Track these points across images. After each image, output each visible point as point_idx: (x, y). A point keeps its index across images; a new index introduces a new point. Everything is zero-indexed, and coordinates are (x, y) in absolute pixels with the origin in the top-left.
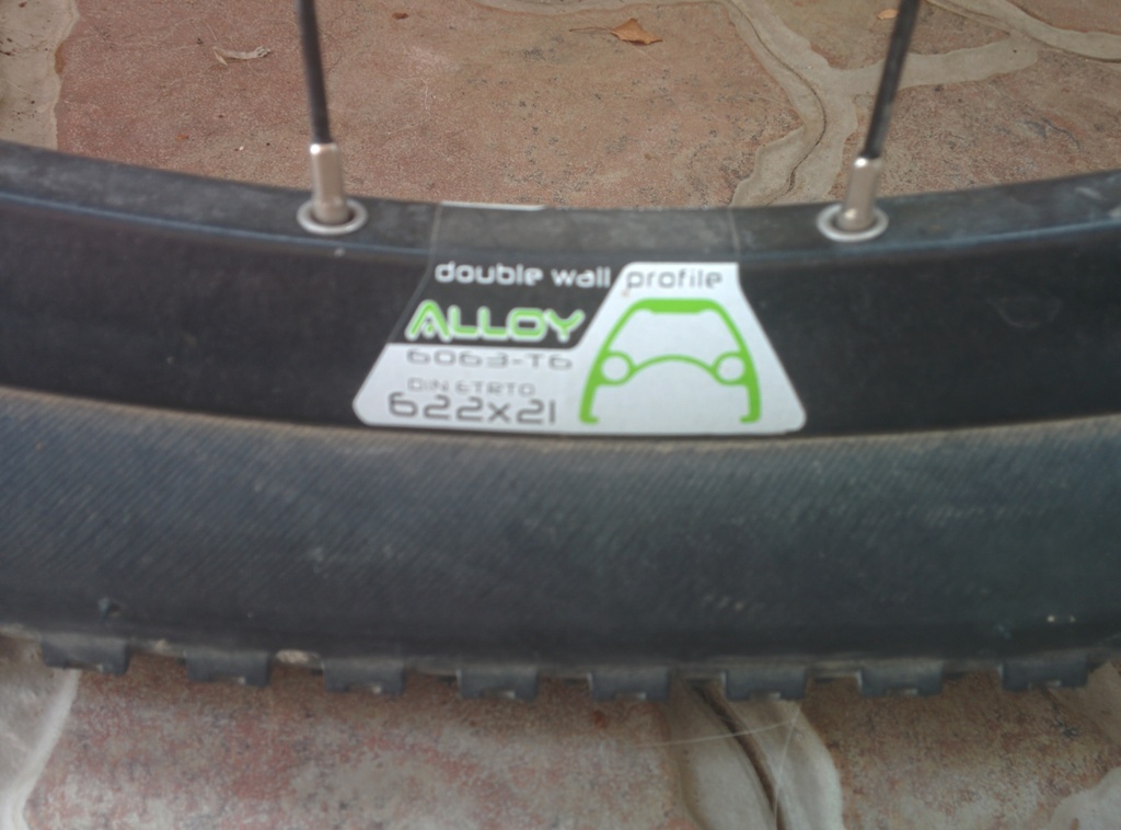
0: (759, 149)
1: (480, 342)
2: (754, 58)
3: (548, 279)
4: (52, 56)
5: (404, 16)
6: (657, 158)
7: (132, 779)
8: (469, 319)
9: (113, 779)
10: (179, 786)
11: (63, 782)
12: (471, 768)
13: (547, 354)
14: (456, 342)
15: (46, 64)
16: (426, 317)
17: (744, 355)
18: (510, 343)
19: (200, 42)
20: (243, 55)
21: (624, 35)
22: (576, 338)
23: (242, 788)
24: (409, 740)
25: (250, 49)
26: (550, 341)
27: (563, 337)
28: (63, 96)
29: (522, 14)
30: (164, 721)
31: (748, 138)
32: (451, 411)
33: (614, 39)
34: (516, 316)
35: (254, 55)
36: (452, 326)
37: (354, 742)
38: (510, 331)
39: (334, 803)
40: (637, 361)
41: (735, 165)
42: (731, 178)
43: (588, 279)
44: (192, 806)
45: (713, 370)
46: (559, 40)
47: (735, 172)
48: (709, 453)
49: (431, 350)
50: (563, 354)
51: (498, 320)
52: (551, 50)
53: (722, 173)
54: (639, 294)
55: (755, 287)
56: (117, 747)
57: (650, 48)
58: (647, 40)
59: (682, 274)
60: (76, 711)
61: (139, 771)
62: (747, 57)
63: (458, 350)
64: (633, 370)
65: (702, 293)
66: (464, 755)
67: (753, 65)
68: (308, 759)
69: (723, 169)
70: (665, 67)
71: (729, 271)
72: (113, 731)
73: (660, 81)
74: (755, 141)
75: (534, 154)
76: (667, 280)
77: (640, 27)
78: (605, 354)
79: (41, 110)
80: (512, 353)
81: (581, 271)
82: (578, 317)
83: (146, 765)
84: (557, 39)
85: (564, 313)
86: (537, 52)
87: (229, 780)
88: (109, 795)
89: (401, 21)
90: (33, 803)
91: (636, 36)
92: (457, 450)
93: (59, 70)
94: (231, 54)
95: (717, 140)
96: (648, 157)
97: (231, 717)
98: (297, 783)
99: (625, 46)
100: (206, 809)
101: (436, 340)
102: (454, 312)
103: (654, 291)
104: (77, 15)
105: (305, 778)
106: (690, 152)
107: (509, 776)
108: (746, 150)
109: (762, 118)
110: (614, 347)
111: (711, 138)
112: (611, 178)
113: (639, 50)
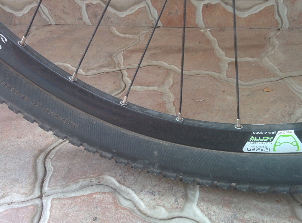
0: (295, 109)
1: (259, 141)
2: (292, 92)
3: (268, 133)
4: (172, 104)
5: (224, 91)
6: (275, 112)
7: (209, 203)
8: (258, 138)
9: (207, 203)
10: (216, 205)
11: (201, 203)
12: (258, 206)
13: (268, 142)
14: (256, 141)
15: (172, 105)
16: (252, 138)
17: (296, 142)
18: (263, 141)
19: (193, 99)
20: (200, 101)
21: (265, 90)
22: (272, 140)
23: (224, 205)
24: (247, 202)
25: (201, 99)
26: (269, 141)
27: (270, 140)
28: (176, 110)
29: (245, 88)
30: (212, 197)
31: (292, 107)
32: (255, 150)
33: (263, 91)
34: (264, 138)
35: (202, 100)
36: (256, 139)
37: (239, 201)
38: (263, 140)
39: (238, 209)
40: (281, 143)
41: (290, 112)
42: (290, 115)
43: (273, 133)
44: (218, 207)
45: (292, 144)
46: (253, 92)
47: (291, 114)
48: (292, 155)
49: (253, 142)
50: (271, 142)
51: (262, 138)
52: (252, 94)
53: (288, 114)
54: (280, 135)
55: (296, 133)
56: (206, 199)
57: (270, 92)
58: (270, 91)
59: (286, 132)
60: (200, 194)
61: (210, 202)
62: (290, 92)
63: (256, 142)
64: (280, 144)
65: (289, 134)
66: (256, 204)
67: (292, 93)
68: (233, 203)
69: (288, 113)
70: (274, 95)
71: (293, 131)
72: (206, 197)
73: (273, 98)
74: (294, 108)
75: (251, 113)
76: (284, 133)
77: (268, 88)
78: (276, 142)
79: (173, 112)
80: (264, 142)
81: (272, 132)
82: (272, 138)
83: (211, 202)
84: (252, 92)
85: (270, 137)
86: (249, 95)
87: (223, 204)
88: (207, 205)
89: (224, 92)
90: (197, 205)
91: (267, 90)
92: (256, 155)
93: (174, 106)
94: (198, 101)
95: (286, 108)
96: (273, 112)
97: (221, 196)
98: (232, 206)
99: (265, 92)
100: (220, 208)
101: (253, 141)
102: (256, 137)
103: (283, 134)
104: (174, 97)
105: (233, 205)
106: (281, 111)
107: (264, 208)
108: (292, 110)
109: (295, 103)
110: (277, 141)
111: (285, 108)
112: (267, 116)
113: (268, 93)
